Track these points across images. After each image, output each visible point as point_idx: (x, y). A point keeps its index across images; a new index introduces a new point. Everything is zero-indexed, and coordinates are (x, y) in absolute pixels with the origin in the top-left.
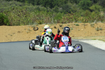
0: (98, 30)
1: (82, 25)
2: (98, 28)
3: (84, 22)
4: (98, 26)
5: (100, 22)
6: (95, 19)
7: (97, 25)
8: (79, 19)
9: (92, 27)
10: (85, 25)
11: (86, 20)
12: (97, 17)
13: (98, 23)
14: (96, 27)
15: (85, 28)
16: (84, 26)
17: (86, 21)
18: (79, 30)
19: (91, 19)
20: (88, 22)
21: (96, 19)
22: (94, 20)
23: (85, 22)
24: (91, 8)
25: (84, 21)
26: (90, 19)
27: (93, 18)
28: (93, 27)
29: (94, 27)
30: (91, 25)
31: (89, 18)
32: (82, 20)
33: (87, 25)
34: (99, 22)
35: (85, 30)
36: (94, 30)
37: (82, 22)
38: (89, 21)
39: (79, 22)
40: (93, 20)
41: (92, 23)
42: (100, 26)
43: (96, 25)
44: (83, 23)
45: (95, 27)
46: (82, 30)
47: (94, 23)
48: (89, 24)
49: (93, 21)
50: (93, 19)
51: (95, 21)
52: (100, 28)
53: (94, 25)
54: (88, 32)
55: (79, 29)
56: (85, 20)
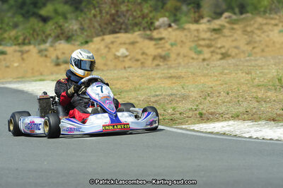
0: (58, 65)
1: (15, 51)
2: (58, 58)
3: (19, 44)
4: (59, 53)
5: (62, 41)
6: (50, 35)
7: (55, 50)
8: (6, 35)
9: (42, 56)
10: (22, 52)
11: (24, 39)
12: (55, 31)
13: (57, 44)
14: (54, 57)
15: (23, 59)
16: (20, 54)
17: (27, 41)
18: (8, 67)
19: (38, 35)
20: (29, 43)
21: (53, 35)
22: (47, 37)
23: (24, 44)
24: (43, 12)
25: (20, 41)
26: (35, 36)
27: (44, 32)
28: (46, 56)
29: (48, 56)
30: (40, 51)
31: (33, 35)
32: (13, 38)
33: (27, 52)
34: (60, 43)
35: (24, 65)
36: (48, 64)
37: (15, 45)
38: (32, 42)
39: (6, 45)
40: (44, 38)
41: (43, 47)
42: (63, 53)
43: (51, 49)
44: (17, 48)
45: (50, 57)
46: (16, 65)
47: (48, 45)
48: (33, 49)
49: (44, 41)
50: (44, 36)
51: (50, 40)
52: (62, 58)
53: (46, 50)
54: (33, 69)
55: (8, 64)
56: (22, 38)
